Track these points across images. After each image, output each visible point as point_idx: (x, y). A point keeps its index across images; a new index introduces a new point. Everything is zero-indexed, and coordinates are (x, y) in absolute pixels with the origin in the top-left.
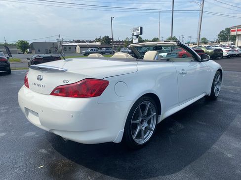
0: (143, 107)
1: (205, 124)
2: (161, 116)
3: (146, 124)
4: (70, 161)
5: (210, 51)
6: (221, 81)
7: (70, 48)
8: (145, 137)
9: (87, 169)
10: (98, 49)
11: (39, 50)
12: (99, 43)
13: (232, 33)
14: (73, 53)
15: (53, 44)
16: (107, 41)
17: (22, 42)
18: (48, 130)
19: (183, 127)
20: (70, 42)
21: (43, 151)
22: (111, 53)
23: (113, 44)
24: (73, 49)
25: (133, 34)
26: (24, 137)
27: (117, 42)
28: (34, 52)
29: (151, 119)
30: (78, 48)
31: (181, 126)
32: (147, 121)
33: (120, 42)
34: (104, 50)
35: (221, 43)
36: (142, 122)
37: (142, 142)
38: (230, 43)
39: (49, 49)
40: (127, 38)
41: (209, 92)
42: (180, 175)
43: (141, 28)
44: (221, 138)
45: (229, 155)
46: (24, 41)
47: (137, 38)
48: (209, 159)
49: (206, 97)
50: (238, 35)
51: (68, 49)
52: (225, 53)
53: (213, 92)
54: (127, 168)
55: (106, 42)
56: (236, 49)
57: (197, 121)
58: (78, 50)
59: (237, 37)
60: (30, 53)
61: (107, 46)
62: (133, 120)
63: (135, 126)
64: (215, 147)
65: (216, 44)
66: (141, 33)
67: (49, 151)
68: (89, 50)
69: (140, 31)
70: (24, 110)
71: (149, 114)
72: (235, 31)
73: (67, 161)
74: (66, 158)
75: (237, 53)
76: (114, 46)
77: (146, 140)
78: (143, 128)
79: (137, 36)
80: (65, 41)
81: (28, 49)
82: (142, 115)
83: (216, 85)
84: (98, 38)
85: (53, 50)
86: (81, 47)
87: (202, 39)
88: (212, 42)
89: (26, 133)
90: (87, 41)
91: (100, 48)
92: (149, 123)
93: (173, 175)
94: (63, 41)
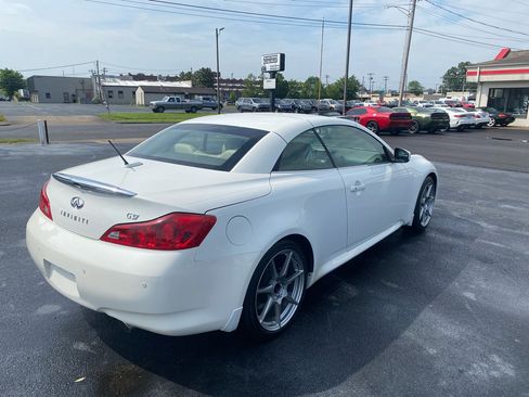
0: (280, 261)
1: (396, 286)
2: (313, 274)
3: (283, 293)
4: (138, 368)
5: (424, 116)
6: (434, 195)
7: (121, 92)
8: (282, 316)
9: (170, 383)
10: (187, 97)
11: (48, 95)
12: (187, 84)
13: (470, 79)
14: (128, 104)
15: (83, 81)
16: (207, 78)
17: (7, 72)
18: (94, 307)
19: (355, 294)
20: (122, 77)
21: (81, 346)
22: (214, 109)
23: (220, 86)
24: (127, 94)
25: (264, 69)
26: (38, 316)
27: (228, 81)
28: (35, 98)
29: (293, 282)
30: (139, 92)
31: (352, 291)
32: (286, 287)
33: (234, 81)
34: (199, 100)
35: (449, 94)
36: (277, 288)
37: (276, 328)
38: (467, 95)
39: (72, 92)
40: (251, 76)
41: (409, 219)
42: (341, 390)
43: (283, 56)
44: (422, 316)
45: (432, 351)
46: (11, 72)
47: (273, 77)
48: (396, 359)
49: (404, 227)
50: (482, 83)
51: (116, 94)
52: (454, 122)
53: (417, 219)
54: (247, 379)
55: (204, 83)
56: (476, 113)
57: (383, 281)
58: (140, 97)
59: (479, 88)
60: (26, 99)
61: (207, 90)
62: (260, 287)
63: (264, 298)
64: (409, 334)
65: (438, 97)
66: (282, 68)
67: (93, 347)
68: (166, 100)
69: (278, 63)
70: (41, 264)
71: (291, 272)
72: (475, 73)
73: (132, 367)
74: (127, 361)
75: (477, 121)
76: (223, 91)
77: (283, 324)
78: (279, 301)
79: (273, 74)
80: (111, 77)
81: (22, 91)
82: (276, 275)
83: (423, 205)
84: (185, 72)
85: (81, 95)
86: (147, 90)
87: (412, 84)
88: (431, 92)
89: (41, 306)
90: (161, 78)
91: (190, 96)
92: (290, 289)
93: (330, 391)
94: (104, 76)
